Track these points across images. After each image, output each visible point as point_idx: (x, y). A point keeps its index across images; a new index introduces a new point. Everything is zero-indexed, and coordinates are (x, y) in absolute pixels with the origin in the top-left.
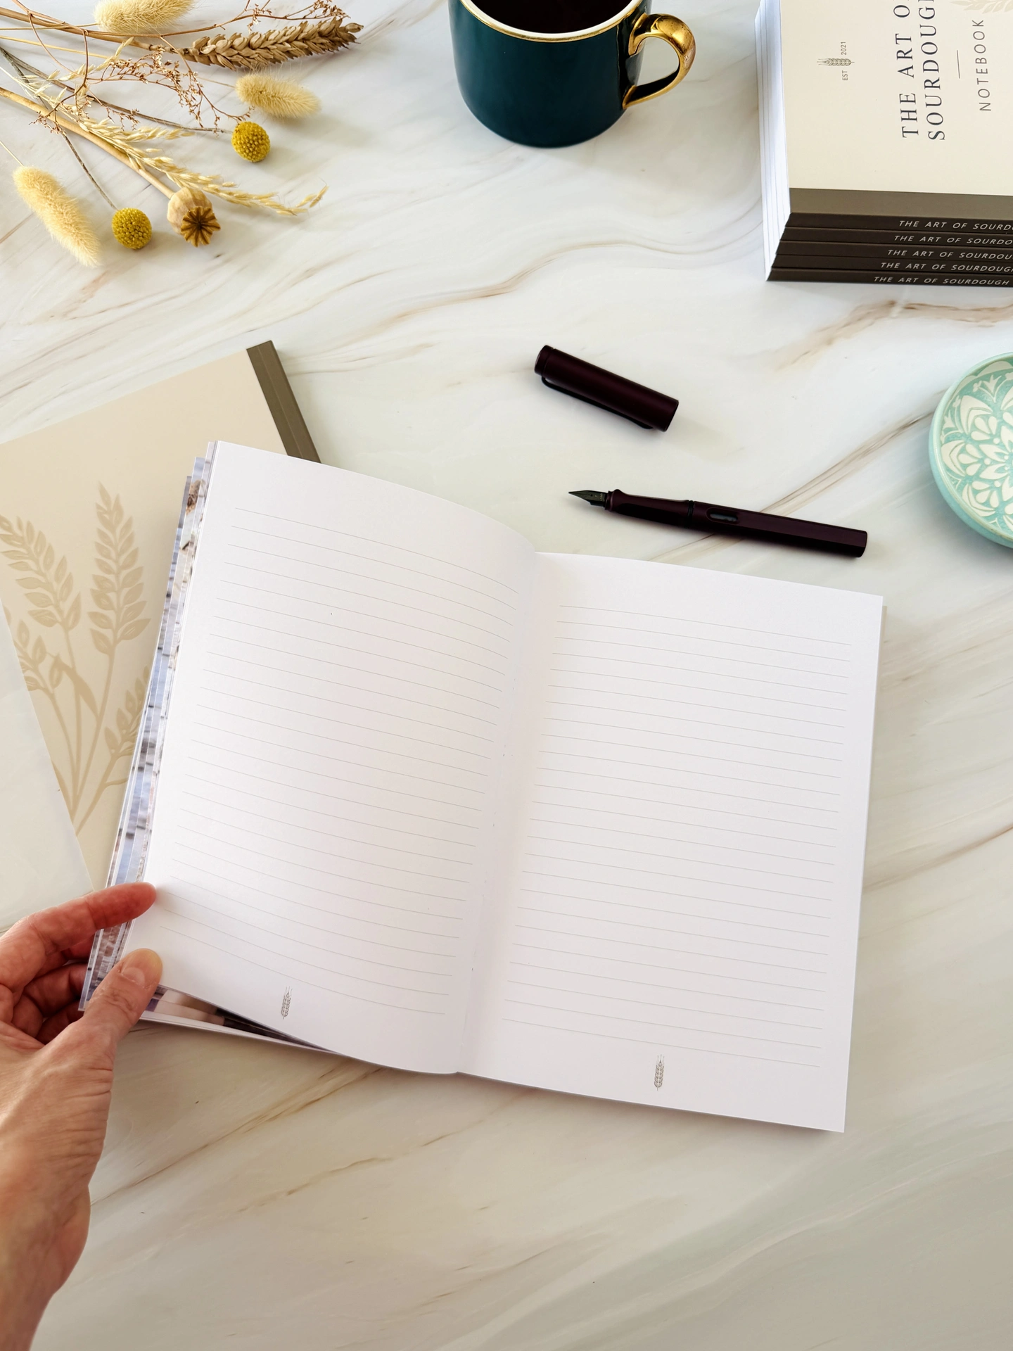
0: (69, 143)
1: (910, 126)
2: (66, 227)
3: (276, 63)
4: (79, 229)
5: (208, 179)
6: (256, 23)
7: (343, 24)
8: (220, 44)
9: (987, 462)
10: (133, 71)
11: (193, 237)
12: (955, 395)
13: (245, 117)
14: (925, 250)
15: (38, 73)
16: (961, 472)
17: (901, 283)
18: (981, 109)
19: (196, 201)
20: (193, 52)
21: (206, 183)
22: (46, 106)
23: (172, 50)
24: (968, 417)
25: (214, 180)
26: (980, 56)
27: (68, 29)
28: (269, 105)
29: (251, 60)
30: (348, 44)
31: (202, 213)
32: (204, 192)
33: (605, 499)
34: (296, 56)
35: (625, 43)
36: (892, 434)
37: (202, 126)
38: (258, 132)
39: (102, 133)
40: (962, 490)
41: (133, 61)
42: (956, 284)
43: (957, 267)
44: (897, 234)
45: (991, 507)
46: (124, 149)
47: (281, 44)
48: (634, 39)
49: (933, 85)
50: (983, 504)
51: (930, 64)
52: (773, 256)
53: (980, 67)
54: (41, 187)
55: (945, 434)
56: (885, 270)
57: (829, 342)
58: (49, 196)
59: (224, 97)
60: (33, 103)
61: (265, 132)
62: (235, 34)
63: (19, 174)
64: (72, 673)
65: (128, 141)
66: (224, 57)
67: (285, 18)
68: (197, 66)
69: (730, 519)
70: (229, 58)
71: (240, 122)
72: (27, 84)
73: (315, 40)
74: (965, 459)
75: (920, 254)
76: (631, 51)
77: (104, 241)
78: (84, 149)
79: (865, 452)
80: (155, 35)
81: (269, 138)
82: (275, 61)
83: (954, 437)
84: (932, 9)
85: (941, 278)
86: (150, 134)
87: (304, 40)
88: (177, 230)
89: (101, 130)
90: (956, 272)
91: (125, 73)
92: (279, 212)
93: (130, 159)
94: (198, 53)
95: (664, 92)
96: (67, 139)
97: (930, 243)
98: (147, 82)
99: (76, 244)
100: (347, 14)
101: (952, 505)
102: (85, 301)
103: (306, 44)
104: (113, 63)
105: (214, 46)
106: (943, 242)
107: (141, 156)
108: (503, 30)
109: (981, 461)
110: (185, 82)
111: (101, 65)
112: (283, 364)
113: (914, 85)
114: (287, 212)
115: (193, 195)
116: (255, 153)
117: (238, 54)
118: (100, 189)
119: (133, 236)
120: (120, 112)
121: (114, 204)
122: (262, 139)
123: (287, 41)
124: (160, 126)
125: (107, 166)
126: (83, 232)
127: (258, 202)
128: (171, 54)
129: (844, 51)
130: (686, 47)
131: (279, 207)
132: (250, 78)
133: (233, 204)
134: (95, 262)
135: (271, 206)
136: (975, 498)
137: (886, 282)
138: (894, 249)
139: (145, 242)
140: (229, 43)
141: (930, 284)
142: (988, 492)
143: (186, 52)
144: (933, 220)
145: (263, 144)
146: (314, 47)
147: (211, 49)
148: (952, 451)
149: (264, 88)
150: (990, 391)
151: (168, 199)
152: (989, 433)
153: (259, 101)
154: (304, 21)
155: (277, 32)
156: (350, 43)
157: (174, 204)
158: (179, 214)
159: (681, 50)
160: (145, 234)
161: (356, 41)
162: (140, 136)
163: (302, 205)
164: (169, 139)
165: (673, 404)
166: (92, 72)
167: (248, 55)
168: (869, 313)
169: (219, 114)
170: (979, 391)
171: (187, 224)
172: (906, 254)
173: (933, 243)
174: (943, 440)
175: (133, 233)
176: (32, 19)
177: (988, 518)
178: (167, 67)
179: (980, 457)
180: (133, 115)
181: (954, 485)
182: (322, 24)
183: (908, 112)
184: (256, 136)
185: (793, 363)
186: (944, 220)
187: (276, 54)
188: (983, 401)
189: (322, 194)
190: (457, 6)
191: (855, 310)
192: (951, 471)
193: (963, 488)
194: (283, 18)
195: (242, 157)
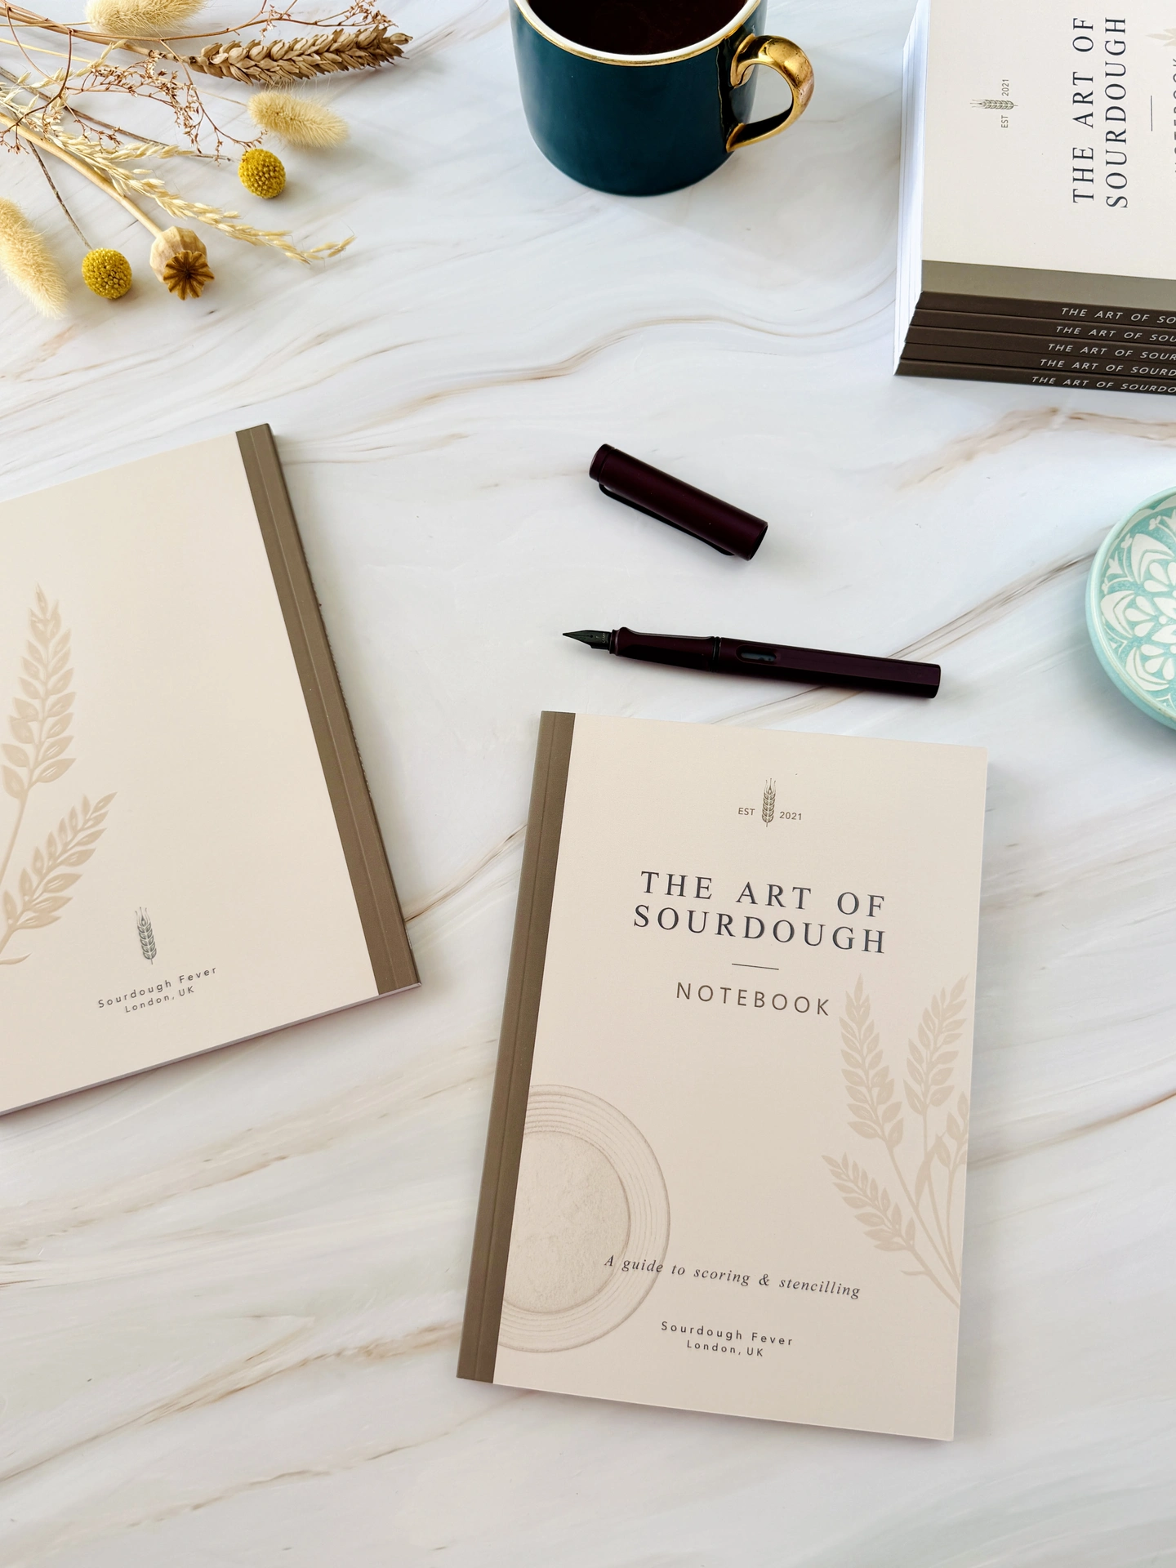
0: (43, 165)
1: (1083, 188)
2: (25, 268)
3: (304, 78)
4: (40, 272)
5: (206, 208)
6: (270, 28)
7: (387, 35)
8: (235, 52)
9: (1163, 620)
10: (120, 81)
11: (179, 287)
12: (1124, 532)
13: (256, 143)
14: (1095, 346)
16: (1128, 633)
17: (1067, 386)
19: (185, 245)
20: (201, 61)
21: (203, 212)
23: (173, 58)
24: (1142, 557)
27: (53, 28)
28: (287, 129)
29: (271, 74)
30: (393, 59)
31: (191, 259)
32: (196, 232)
33: (610, 640)
34: (329, 72)
35: (727, 71)
36: (1046, 577)
37: (200, 152)
39: (80, 151)
40: (1127, 655)
41: (122, 67)
42: (1138, 391)
43: (1139, 370)
44: (1059, 325)
45: (1164, 679)
46: (107, 170)
47: (309, 55)
48: (737, 66)
49: (1117, 138)
50: (1153, 674)
51: (1116, 112)
52: (903, 345)
55: (1110, 581)
56: (1045, 368)
57: (969, 456)
58: (8, 230)
61: (280, 163)
62: (254, 41)
65: (111, 161)
66: (239, 69)
67: (316, 24)
68: (209, 78)
70: (245, 70)
71: (249, 149)
73: (350, 53)
74: (1133, 615)
75: (1090, 350)
76: (734, 80)
77: (68, 287)
78: (60, 172)
79: (1005, 599)
80: (157, 39)
81: (285, 170)
82: (301, 75)
83: (1122, 586)
84: (1123, 43)
85: (1118, 383)
86: (135, 155)
87: (338, 52)
88: (161, 279)
89: (78, 148)
90: (1137, 375)
91: (110, 84)
94: (208, 62)
95: (776, 133)
96: (40, 161)
97: (1102, 338)
98: (136, 95)
100: (394, 21)
101: (1112, 677)
102: (44, 360)
103: (341, 56)
104: (94, 70)
105: (226, 55)
106: (1119, 338)
108: (571, 49)
109: (1155, 618)
110: (182, 97)
111: (83, 70)
112: (278, 449)
113: (1093, 137)
114: (301, 257)
115: (182, 237)
116: (265, 187)
117: (256, 65)
118: (75, 224)
119: (107, 283)
120: (100, 129)
121: (88, 243)
122: (275, 171)
123: (317, 52)
124: (145, 145)
125: (86, 194)
127: (264, 239)
128: (171, 63)
129: (1005, 91)
130: (801, 77)
132: (266, 96)
134: (59, 313)
135: (280, 245)
136: (1143, 666)
137: (1047, 384)
138: (1057, 343)
139: (124, 291)
140: (245, 51)
141: (1104, 388)
142: (1162, 659)
143: (193, 61)
144: (1106, 309)
145: (275, 178)
146: (349, 61)
147: (223, 59)
148: (1117, 604)
149: (282, 108)
150: (1171, 530)
151: (155, 238)
152: (1167, 583)
153: (276, 124)
154: (339, 28)
155: (304, 41)
156: (395, 57)
157: (158, 246)
158: (163, 259)
159: (795, 81)
160: (121, 281)
161: (402, 55)
162: (126, 154)
163: (318, 251)
165: (761, 527)
166: (71, 78)
167: (267, 67)
168: (1023, 422)
169: (222, 139)
170: (1157, 529)
171: (172, 272)
172: (1072, 349)
173: (1106, 338)
174: (1105, 588)
175: (106, 280)
176: (10, 13)
177: (1156, 694)
178: (161, 78)
179: (1154, 614)
180: (115, 134)
181: (1116, 651)
182: (361, 33)
183: (1083, 170)
184: (268, 166)
185: (921, 481)
186: (1120, 309)
187: (302, 66)
188: (1161, 542)
189: (347, 243)
190: (520, 19)
191: (1006, 417)
192: (1112, 629)
193: (1128, 653)
194: (311, 24)
195: (249, 190)
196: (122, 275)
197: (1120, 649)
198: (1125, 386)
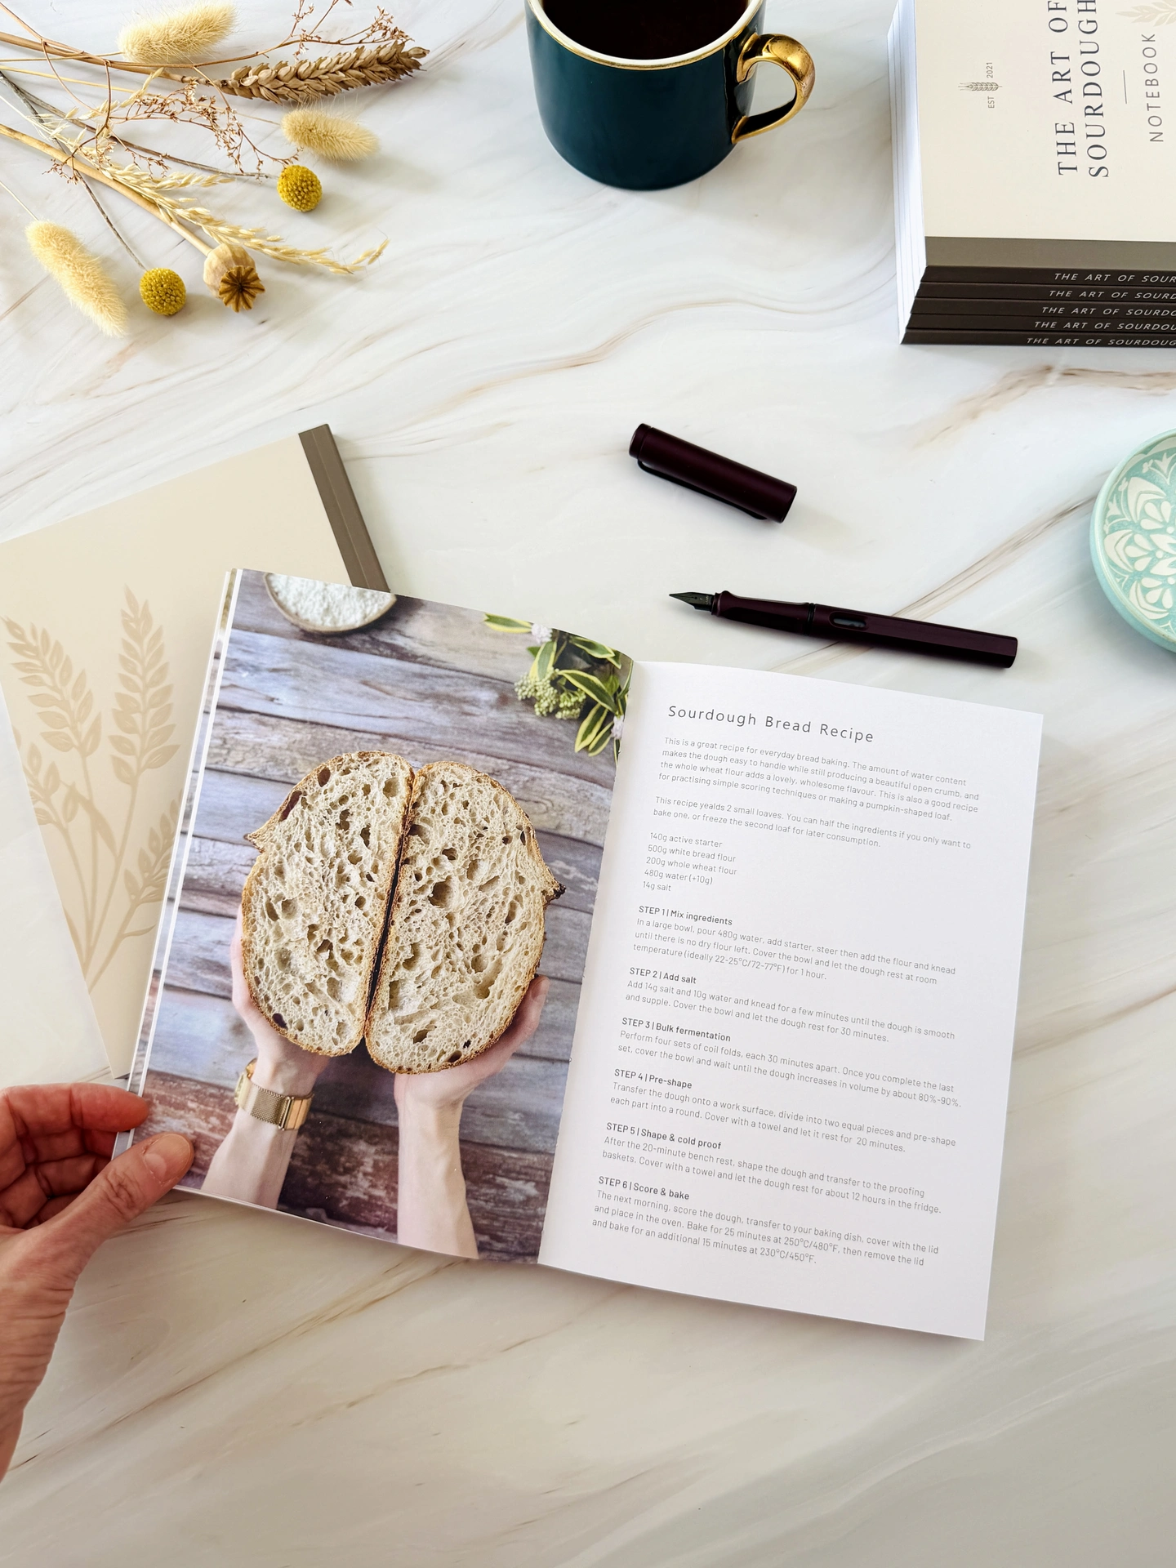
0: (91, 192)
1: (1067, 161)
2: (87, 291)
3: (329, 95)
4: (101, 293)
5: (251, 234)
6: (303, 51)
7: (406, 49)
8: (264, 74)
9: (1159, 554)
10: (163, 109)
11: (233, 301)
12: (1120, 479)
13: (293, 159)
14: (1085, 306)
15: (54, 111)
16: (1129, 567)
17: (1059, 345)
18: (1152, 140)
19: (237, 260)
20: (232, 84)
21: (248, 238)
22: (63, 149)
23: (207, 82)
24: (1137, 502)
25: (259, 234)
26: (1151, 77)
27: (88, 59)
28: (320, 145)
29: (299, 93)
30: (412, 72)
31: (243, 274)
32: (244, 247)
33: (712, 602)
34: (352, 87)
35: (733, 68)
36: (1048, 523)
37: (242, 171)
38: (307, 177)
39: (129, 181)
40: (1129, 589)
41: (163, 95)
42: (1124, 345)
43: (1124, 326)
44: (1052, 289)
45: (1164, 608)
46: (154, 199)
47: (334, 73)
48: (743, 64)
49: (1095, 112)
50: (1154, 605)
51: (1093, 87)
52: (908, 316)
53: (1151, 90)
54: (58, 246)
55: (1110, 522)
56: (1039, 330)
57: (974, 415)
58: (67, 256)
59: (269, 136)
60: (49, 146)
61: (316, 177)
62: (281, 62)
63: (33, 230)
64: (89, 805)
65: (158, 190)
66: (269, 89)
67: (338, 43)
68: (238, 100)
69: (857, 624)
70: (274, 91)
71: (286, 166)
72: (41, 124)
73: (372, 68)
74: (1133, 551)
75: (1080, 311)
76: (739, 77)
77: (131, 306)
78: (109, 199)
79: (1016, 544)
80: (189, 65)
81: (321, 184)
82: (327, 92)
83: (1121, 526)
84: (1095, 22)
85: (1105, 339)
86: (183, 181)
87: (361, 68)
88: (214, 294)
89: (126, 177)
90: (1124, 331)
91: (153, 111)
92: (332, 270)
93: (161, 210)
94: (238, 85)
95: (780, 124)
96: (88, 187)
97: (1091, 299)
98: (178, 121)
99: (99, 311)
100: (410, 36)
101: (1118, 607)
102: (109, 377)
103: (363, 72)
104: (139, 100)
105: (256, 77)
106: (1107, 298)
107: (174, 206)
108: (589, 56)
109: (1152, 553)
110: (222, 120)
111: (126, 101)
112: (339, 448)
113: (1072, 113)
114: (342, 270)
115: (233, 253)
116: (304, 201)
117: (285, 85)
118: (128, 247)
119: (164, 300)
120: (148, 156)
121: (141, 262)
122: (312, 185)
123: (341, 70)
124: (191, 171)
125: (134, 218)
126: (106, 297)
127: (308, 258)
128: (206, 87)
129: (990, 74)
130: (804, 73)
131: (332, 264)
132: (298, 114)
133: (281, 262)
134: (121, 331)
135: (323, 263)
136: (1145, 597)
137: (1041, 344)
138: (1050, 306)
139: (179, 307)
140: (274, 73)
141: (1093, 345)
142: (1161, 590)
143: (224, 84)
144: (1094, 272)
145: (313, 192)
146: (372, 77)
147: (253, 81)
148: (1118, 542)
149: (314, 125)
150: (1162, 472)
151: (205, 257)
152: (1161, 521)
153: (309, 140)
154: (360, 46)
155: (329, 60)
156: (414, 70)
157: (210, 264)
158: (217, 275)
159: (798, 75)
161: (421, 68)
162: (171, 184)
163: (359, 262)
164: (205, 186)
165: (790, 491)
166: (115, 109)
167: (296, 87)
168: (1020, 381)
169: (262, 158)
170: (1150, 472)
171: (226, 286)
172: (1064, 311)
173: (1095, 299)
174: (1107, 529)
175: (164, 298)
176: (47, 48)
177: (1158, 621)
178: (201, 103)
179: (1151, 550)
180: (163, 159)
181: (1120, 584)
182: (382, 49)
183: (1066, 144)
184: (306, 181)
185: (933, 439)
186: (1108, 272)
187: (329, 85)
188: (1154, 483)
189: (383, 248)
190: (536, 27)
191: (1005, 377)
192: (1115, 565)
193: (1130, 587)
194: (336, 43)
195: (289, 205)
196: (177, 292)
197: (1123, 583)
198: (1112, 342)
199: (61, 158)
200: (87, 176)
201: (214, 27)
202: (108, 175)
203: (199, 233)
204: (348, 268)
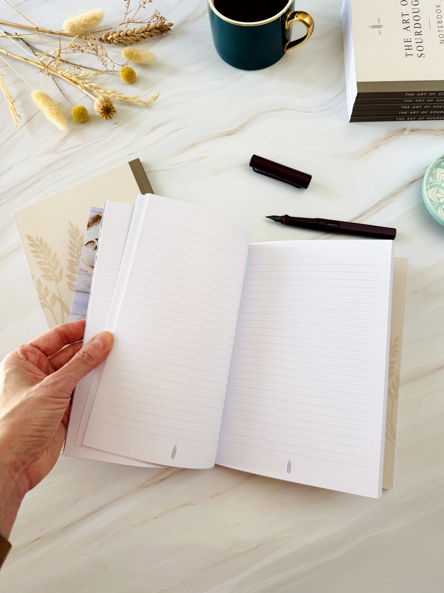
0: (54, 80)
1: (409, 52)
2: (53, 115)
3: (138, 41)
4: (58, 115)
5: (111, 92)
6: (128, 26)
7: (165, 24)
8: (115, 35)
10: (79, 49)
11: (105, 116)
12: (433, 168)
13: (126, 65)
14: (417, 105)
15: (41, 52)
16: (437, 201)
17: (408, 120)
18: (440, 43)
20: (104, 39)
21: (110, 94)
22: (44, 65)
23: (95, 39)
24: (440, 176)
25: (114, 92)
26: (439, 20)
27: (52, 33)
28: (135, 59)
29: (128, 41)
31: (108, 106)
32: (109, 97)
33: (281, 219)
34: (146, 38)
35: (284, 24)
36: (407, 186)
37: (108, 70)
38: (131, 71)
39: (67, 75)
40: (438, 209)
41: (79, 44)
42: (433, 120)
43: (433, 112)
44: (405, 99)
46: (76, 81)
47: (140, 33)
48: (288, 22)
49: (419, 34)
51: (417, 25)
52: (351, 112)
53: (439, 25)
54: (43, 99)
55: (429, 185)
56: (401, 115)
57: (377, 147)
58: (46, 102)
59: (117, 57)
60: (39, 64)
61: (134, 71)
62: (121, 31)
63: (34, 94)
64: (60, 300)
65: (78, 78)
66: (116, 40)
67: (141, 22)
68: (105, 45)
69: (336, 225)
70: (118, 41)
71: (123, 67)
72: (36, 57)
73: (154, 31)
74: (439, 195)
75: (416, 107)
76: (286, 27)
77: (69, 120)
78: (60, 82)
79: (394, 194)
80: (88, 33)
81: (136, 73)
82: (137, 41)
83: (434, 186)
85: (426, 117)
86: (87, 75)
87: (149, 31)
88: (98, 114)
90: (432, 114)
91: (75, 50)
92: (140, 104)
93: (79, 85)
94: (106, 39)
95: (301, 44)
96: (53, 78)
97: (420, 103)
98: (84, 53)
99: (58, 122)
100: (167, 19)
101: (433, 216)
102: (62, 145)
103: (150, 33)
104: (70, 46)
105: (112, 36)
106: (425, 102)
107: (83, 83)
108: (231, 22)
110: (100, 52)
111: (66, 47)
112: (144, 168)
113: (410, 34)
114: (144, 104)
115: (105, 99)
116: (130, 80)
117: (122, 39)
118: (67, 98)
119: (81, 117)
120: (74, 66)
121: (72, 104)
122: (133, 74)
123: (142, 32)
124: (90, 71)
125: (70, 89)
126: (60, 117)
127: (132, 100)
128: (94, 41)
129: (379, 22)
130: (310, 24)
131: (140, 102)
132: (127, 49)
133: (122, 102)
134: (65, 129)
135: (137, 101)
137: (401, 120)
138: (404, 106)
139: (86, 119)
140: (118, 34)
141: (421, 120)
143: (101, 39)
144: (420, 92)
145: (133, 76)
146: (153, 34)
147: (111, 38)
148: (433, 192)
149: (133, 52)
151: (94, 101)
153: (131, 58)
154: (149, 23)
155: (138, 29)
156: (168, 31)
157: (97, 103)
158: (99, 107)
159: (308, 26)
160: (85, 116)
161: (171, 30)
162: (82, 76)
163: (150, 100)
164: (95, 76)
165: (309, 177)
166: (62, 50)
167: (126, 39)
168: (394, 134)
169: (114, 64)
171: (102, 111)
172: (410, 107)
173: (421, 102)
174: (428, 187)
175: (80, 116)
176: (38, 30)
178: (92, 46)
180: (79, 67)
181: (434, 207)
182: (157, 24)
183: (408, 46)
184: (130, 72)
185: (362, 157)
186: (426, 92)
187: (138, 38)
189: (158, 95)
190: (212, 13)
191: (388, 133)
192: (432, 201)
193: (438, 208)
194: (140, 23)
195: (124, 81)
196: (85, 114)
198: (428, 118)
199: (43, 68)
200: (52, 74)
201: (97, 19)
202: (60, 74)
203: (92, 93)
204: (146, 103)
